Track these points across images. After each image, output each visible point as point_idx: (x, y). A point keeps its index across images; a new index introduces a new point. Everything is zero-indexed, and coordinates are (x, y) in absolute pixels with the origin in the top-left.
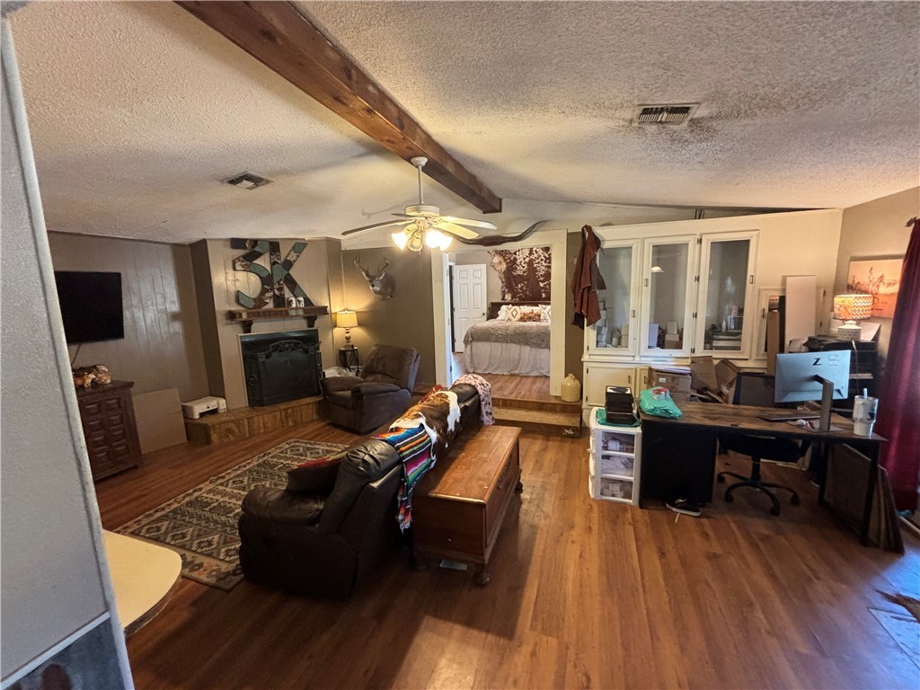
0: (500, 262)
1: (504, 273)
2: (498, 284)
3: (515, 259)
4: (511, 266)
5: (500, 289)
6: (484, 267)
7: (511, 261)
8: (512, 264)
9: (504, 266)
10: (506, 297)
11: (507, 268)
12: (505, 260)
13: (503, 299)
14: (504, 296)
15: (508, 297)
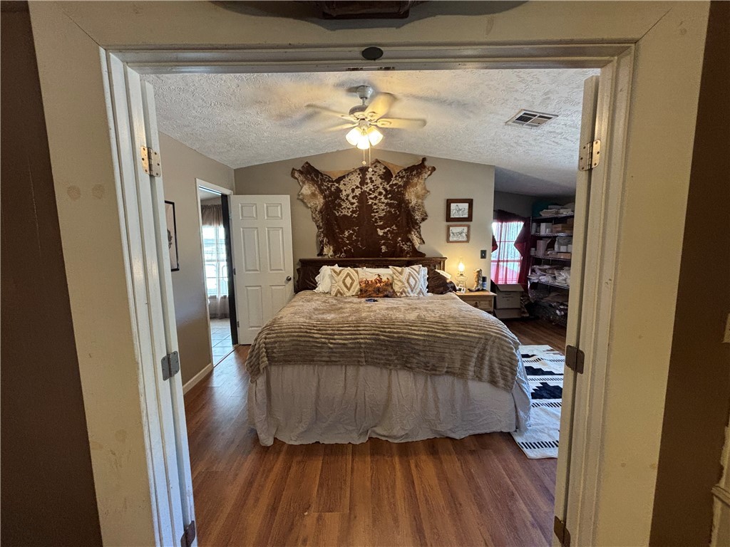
0: (313, 195)
1: (321, 212)
2: (311, 230)
3: (338, 190)
4: (333, 202)
5: (315, 239)
6: (285, 200)
7: (331, 193)
8: (333, 199)
9: (320, 201)
10: (325, 250)
11: (326, 204)
12: (322, 191)
13: (321, 254)
14: (322, 250)
15: (328, 251)
